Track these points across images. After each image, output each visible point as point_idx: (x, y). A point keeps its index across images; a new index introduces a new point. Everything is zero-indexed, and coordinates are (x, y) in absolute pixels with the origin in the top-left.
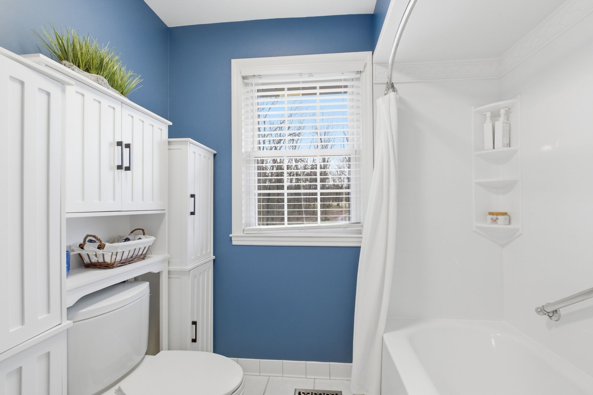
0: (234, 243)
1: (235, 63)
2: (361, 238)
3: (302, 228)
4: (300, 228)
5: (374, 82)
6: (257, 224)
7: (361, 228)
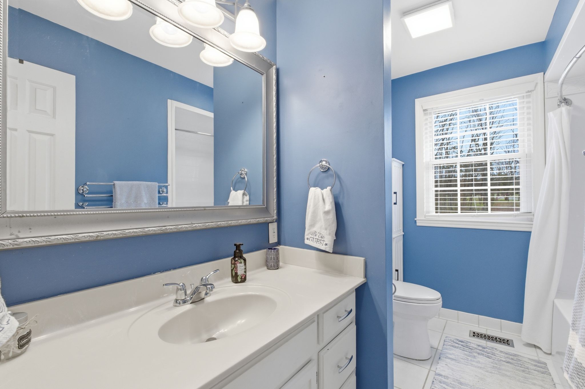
0: (418, 224)
1: (419, 102)
2: (532, 224)
3: (474, 216)
4: (472, 215)
5: (546, 97)
6: (434, 212)
7: (533, 217)
